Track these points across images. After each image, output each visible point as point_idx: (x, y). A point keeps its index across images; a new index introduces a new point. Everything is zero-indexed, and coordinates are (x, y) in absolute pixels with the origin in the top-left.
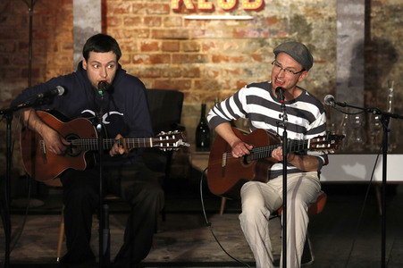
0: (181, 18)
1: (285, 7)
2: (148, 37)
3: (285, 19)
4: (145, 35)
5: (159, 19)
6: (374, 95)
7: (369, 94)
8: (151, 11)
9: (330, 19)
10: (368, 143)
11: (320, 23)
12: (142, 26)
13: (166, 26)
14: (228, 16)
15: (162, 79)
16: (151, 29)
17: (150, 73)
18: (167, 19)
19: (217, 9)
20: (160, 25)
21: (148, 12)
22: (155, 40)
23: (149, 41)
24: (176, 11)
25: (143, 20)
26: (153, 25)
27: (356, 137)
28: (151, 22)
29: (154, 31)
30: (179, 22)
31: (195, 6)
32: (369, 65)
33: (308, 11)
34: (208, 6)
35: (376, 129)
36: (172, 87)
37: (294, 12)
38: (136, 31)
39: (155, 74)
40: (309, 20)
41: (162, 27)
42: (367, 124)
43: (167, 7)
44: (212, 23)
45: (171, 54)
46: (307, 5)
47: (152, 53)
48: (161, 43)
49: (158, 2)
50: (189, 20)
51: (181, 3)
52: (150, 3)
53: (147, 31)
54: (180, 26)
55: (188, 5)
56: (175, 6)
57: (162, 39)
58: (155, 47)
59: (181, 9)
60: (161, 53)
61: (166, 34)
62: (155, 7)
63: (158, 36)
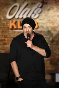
0: (12, 31)
1: (45, 28)
2: (2, 37)
3: (45, 32)
4: (1, 36)
5: (6, 32)
8: (3, 29)
13: (8, 34)
15: (7, 50)
16: (3, 35)
17: (3, 48)
18: (8, 32)
20: (6, 33)
21: (2, 30)
22: (4, 38)
23: (3, 38)
26: (4, 33)
28: (3, 33)
29: (5, 35)
30: (12, 32)
31: (17, 27)
37: (48, 29)
39: (5, 48)
40: (52, 32)
41: (7, 34)
43: (8, 28)
46: (52, 27)
47: (4, 42)
48: (6, 39)
49: (6, 26)
50: (15, 32)
51: (13, 27)
52: (3, 27)
53: (2, 35)
54: (12, 34)
55: (15, 27)
56: (11, 27)
57: (7, 37)
58: (5, 40)
59: (13, 28)
60: (6, 42)
61: (8, 36)
62: (5, 28)
63: (5, 37)
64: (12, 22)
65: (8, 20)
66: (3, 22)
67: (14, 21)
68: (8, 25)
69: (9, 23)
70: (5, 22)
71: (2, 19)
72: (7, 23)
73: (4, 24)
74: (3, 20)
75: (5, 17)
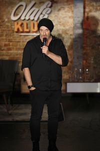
0: (18, 35)
2: (6, 41)
5: (10, 35)
6: (86, 62)
7: (85, 62)
9: (71, 35)
10: (84, 79)
11: (67, 36)
12: (4, 38)
14: (35, 34)
15: (12, 56)
16: (8, 38)
17: (7, 54)
18: (13, 35)
19: (31, 31)
21: (6, 33)
22: (9, 43)
23: (7, 43)
24: (17, 32)
25: (4, 35)
27: (80, 76)
28: (7, 36)
29: (9, 39)
31: (23, 30)
32: (84, 51)
33: (63, 32)
34: (28, 30)
35: (87, 74)
36: (15, 59)
37: (58, 32)
38: (2, 39)
39: (9, 54)
40: (63, 35)
41: (12, 38)
42: (84, 72)
43: (13, 31)
44: (29, 36)
45: (15, 47)
46: (63, 30)
47: (8, 47)
48: (11, 44)
49: (10, 29)
50: (21, 35)
51: (18, 29)
52: (7, 29)
53: (6, 39)
54: (18, 37)
55: (21, 30)
56: (16, 30)
57: (11, 42)
58: (9, 45)
59: (18, 31)
60: (11, 47)
61: (13, 40)
62: (9, 31)
63: (10, 41)
64: (18, 24)
65: (13, 22)
66: (7, 24)
67: (20, 23)
68: (13, 27)
69: (14, 25)
70: (9, 24)
71: (6, 20)
72: (11, 25)
73: (8, 26)
74: (6, 22)
75: (9, 18)
